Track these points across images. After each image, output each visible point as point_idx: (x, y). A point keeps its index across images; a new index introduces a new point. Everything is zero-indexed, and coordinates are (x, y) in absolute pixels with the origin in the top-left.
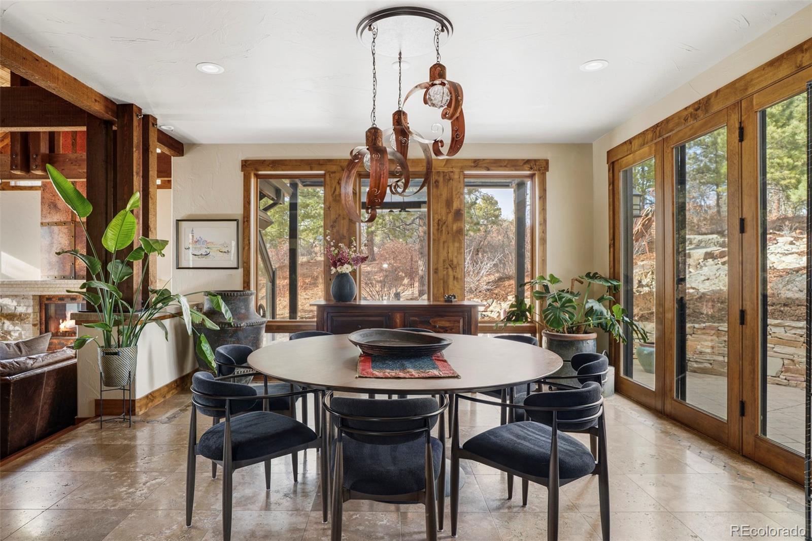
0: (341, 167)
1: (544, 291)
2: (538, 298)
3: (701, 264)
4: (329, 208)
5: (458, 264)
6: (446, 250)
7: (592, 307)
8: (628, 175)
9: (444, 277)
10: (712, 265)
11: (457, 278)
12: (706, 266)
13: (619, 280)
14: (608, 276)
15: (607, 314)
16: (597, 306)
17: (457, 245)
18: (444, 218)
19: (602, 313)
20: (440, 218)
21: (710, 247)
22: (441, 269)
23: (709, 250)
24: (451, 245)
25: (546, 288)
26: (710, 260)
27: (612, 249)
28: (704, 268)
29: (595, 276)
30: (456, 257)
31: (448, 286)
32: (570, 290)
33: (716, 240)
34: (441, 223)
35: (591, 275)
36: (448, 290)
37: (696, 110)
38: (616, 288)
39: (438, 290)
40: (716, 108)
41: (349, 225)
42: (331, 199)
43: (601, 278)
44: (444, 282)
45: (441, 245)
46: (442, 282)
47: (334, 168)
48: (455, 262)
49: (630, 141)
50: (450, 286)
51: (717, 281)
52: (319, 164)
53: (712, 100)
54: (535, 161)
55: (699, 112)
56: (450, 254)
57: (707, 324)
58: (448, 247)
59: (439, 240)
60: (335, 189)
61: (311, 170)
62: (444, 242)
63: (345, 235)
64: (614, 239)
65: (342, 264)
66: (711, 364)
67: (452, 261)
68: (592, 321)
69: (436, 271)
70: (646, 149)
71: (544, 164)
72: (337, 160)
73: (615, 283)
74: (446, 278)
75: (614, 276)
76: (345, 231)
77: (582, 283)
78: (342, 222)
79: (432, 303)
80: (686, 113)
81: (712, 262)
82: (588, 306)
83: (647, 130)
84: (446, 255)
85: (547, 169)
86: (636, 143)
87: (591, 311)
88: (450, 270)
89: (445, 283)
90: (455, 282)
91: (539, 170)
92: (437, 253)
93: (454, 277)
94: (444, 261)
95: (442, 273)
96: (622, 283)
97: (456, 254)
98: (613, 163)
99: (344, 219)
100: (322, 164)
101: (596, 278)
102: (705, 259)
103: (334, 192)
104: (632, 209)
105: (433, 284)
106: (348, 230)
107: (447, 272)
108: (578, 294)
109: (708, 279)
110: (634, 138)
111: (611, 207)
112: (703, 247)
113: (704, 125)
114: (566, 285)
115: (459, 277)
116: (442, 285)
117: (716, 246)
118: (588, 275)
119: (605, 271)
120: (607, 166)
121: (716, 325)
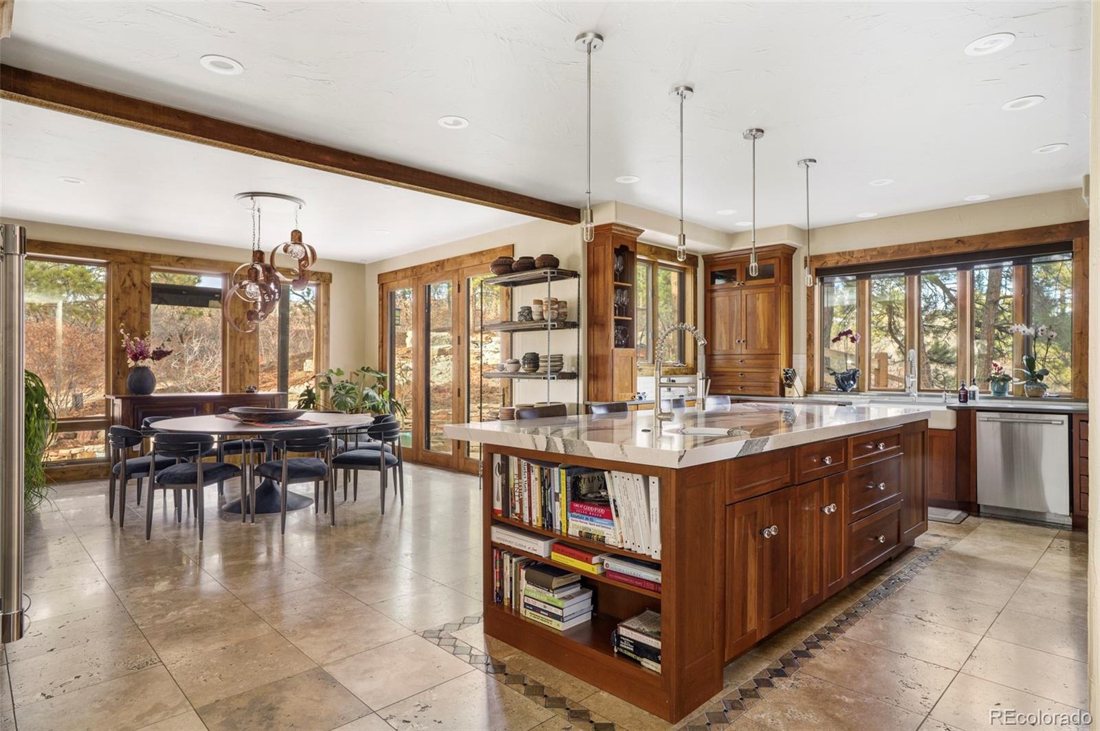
0: (132, 259)
1: (327, 382)
2: (322, 388)
3: (436, 360)
4: (117, 299)
5: (254, 359)
6: (242, 347)
7: (368, 393)
8: (392, 295)
9: (240, 371)
10: (444, 361)
11: (253, 372)
12: (439, 362)
13: (386, 373)
14: (377, 370)
15: (379, 398)
16: (372, 393)
17: (252, 341)
18: (241, 317)
19: (375, 398)
20: (237, 316)
21: (442, 344)
22: (237, 363)
23: (442, 347)
24: (247, 341)
25: (329, 379)
26: (442, 356)
27: (381, 350)
28: (438, 363)
29: (368, 370)
30: (252, 353)
31: (244, 379)
32: (349, 381)
33: (447, 337)
34: (238, 322)
35: (365, 369)
36: (244, 383)
37: (438, 266)
38: (384, 379)
39: (235, 383)
40: (447, 269)
41: (142, 318)
42: (120, 290)
43: (372, 371)
44: (240, 375)
45: (238, 341)
46: (238, 375)
47: (123, 259)
48: (251, 357)
49: (396, 272)
50: (247, 379)
51: (448, 374)
52: (105, 253)
53: (446, 263)
54: (322, 273)
55: (439, 268)
56: (246, 350)
57: (441, 410)
58: (245, 344)
59: (236, 337)
60: (125, 281)
61: (95, 258)
62: (241, 340)
63: (136, 328)
64: (382, 341)
65: (144, 358)
66: (443, 442)
67: (248, 356)
68: (368, 404)
69: (233, 365)
70: (406, 281)
71: (328, 277)
72: (127, 251)
73: (384, 375)
74: (242, 372)
75: (382, 370)
76: (136, 324)
77: (358, 375)
78: (133, 315)
79: (228, 393)
80: (431, 266)
81: (444, 358)
82: (365, 392)
83: (407, 268)
84: (243, 351)
85: (330, 281)
86: (400, 275)
87: (367, 397)
88: (246, 364)
89: (242, 375)
90: (251, 375)
91: (324, 281)
92: (234, 349)
93: (250, 371)
94: (241, 356)
95: (238, 367)
96: (388, 375)
97: (252, 350)
98: (383, 284)
99: (135, 312)
100: (109, 254)
101: (369, 371)
102: (439, 355)
103: (123, 284)
104: (395, 320)
105: (230, 378)
106: (141, 323)
107: (244, 367)
108: (357, 384)
109: (441, 373)
110: (399, 270)
111: (381, 317)
112: (437, 344)
113: (442, 276)
114: (345, 377)
115: (255, 370)
116: (238, 378)
117: (447, 342)
118: (363, 369)
119: (375, 365)
120: (377, 286)
121: (447, 410)
